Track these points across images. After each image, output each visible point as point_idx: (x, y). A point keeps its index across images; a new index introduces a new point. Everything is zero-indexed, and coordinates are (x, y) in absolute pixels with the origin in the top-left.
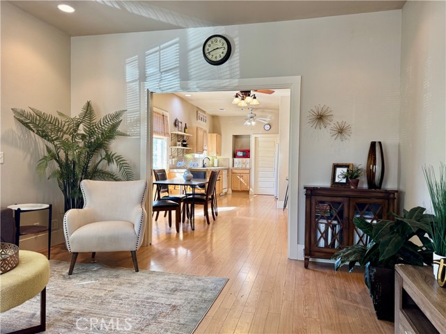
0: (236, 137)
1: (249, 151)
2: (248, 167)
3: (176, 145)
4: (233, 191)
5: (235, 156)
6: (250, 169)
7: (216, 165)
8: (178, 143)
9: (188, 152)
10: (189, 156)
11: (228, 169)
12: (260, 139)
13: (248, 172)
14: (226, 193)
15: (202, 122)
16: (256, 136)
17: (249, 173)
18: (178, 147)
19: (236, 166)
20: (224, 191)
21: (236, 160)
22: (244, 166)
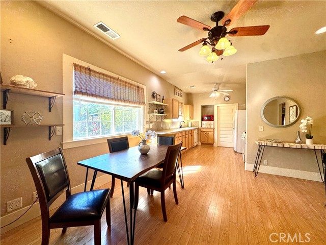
0: (203, 107)
1: (213, 116)
2: (212, 127)
3: (153, 113)
4: (202, 143)
5: (203, 119)
6: (214, 129)
7: (190, 126)
8: (155, 111)
9: (166, 118)
10: (167, 121)
11: (198, 129)
12: (221, 108)
13: (212, 130)
14: (197, 146)
15: (179, 97)
16: (218, 105)
17: (213, 132)
18: (155, 114)
19: (203, 126)
20: (195, 145)
21: (204, 122)
22: (209, 127)
